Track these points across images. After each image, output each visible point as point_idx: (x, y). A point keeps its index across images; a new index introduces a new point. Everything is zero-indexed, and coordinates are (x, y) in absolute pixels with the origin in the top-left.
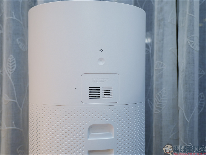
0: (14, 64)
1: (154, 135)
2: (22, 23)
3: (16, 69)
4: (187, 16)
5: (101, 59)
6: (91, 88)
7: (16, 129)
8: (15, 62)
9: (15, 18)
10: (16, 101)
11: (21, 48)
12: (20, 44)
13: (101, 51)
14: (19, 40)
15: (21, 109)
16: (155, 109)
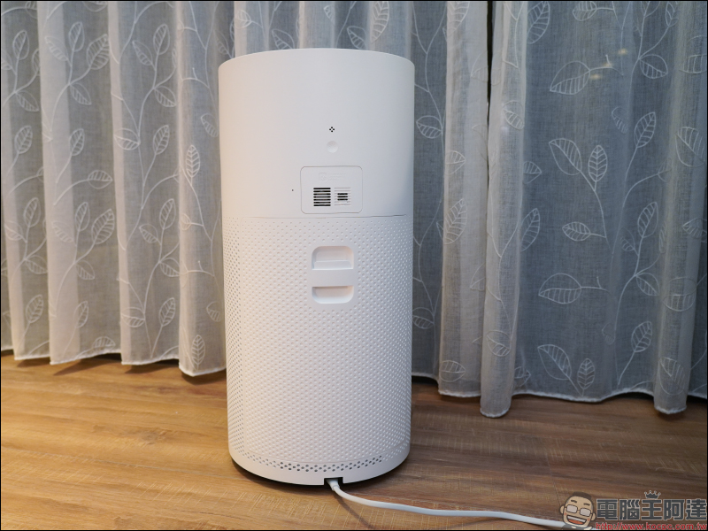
0: (197, 161)
1: (443, 284)
2: (209, 87)
3: (200, 170)
4: (504, 65)
5: (331, 144)
6: (317, 190)
7: (204, 273)
8: (199, 157)
9: (196, 79)
10: (203, 225)
11: (208, 132)
12: (206, 124)
13: (332, 129)
14: (205, 117)
15: (212, 240)
16: (445, 238)
